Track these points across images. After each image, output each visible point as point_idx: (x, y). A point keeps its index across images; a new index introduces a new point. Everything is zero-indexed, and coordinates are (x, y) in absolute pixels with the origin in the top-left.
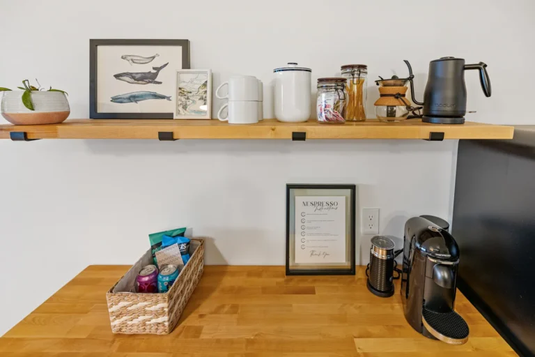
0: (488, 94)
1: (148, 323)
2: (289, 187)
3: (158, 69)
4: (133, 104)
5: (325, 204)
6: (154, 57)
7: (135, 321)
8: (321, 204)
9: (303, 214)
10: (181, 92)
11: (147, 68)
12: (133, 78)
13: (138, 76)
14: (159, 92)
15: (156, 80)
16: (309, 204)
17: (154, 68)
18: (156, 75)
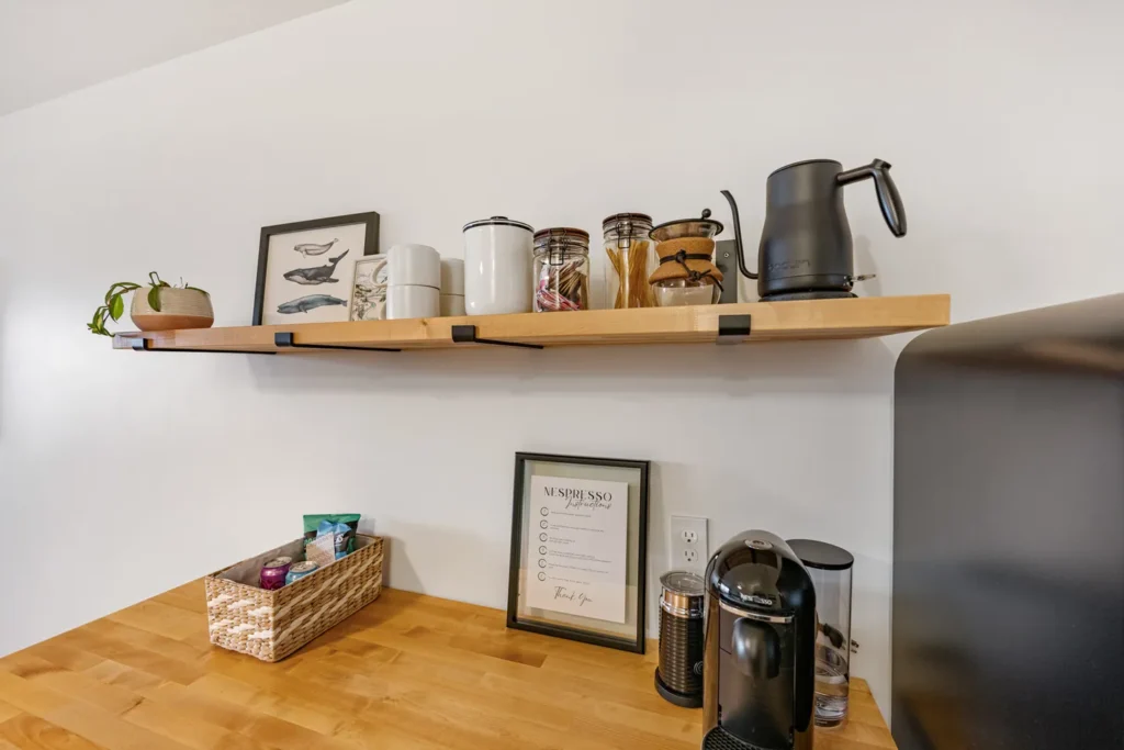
0: (899, 231)
1: (250, 636)
2: (521, 458)
3: (335, 261)
4: (303, 313)
5: (586, 495)
6: (331, 244)
7: (237, 630)
8: (578, 494)
9: (544, 512)
10: (359, 291)
11: (322, 261)
12: (305, 276)
13: (310, 274)
14: (335, 296)
15: (332, 277)
16: (556, 492)
17: (331, 260)
18: (332, 268)
